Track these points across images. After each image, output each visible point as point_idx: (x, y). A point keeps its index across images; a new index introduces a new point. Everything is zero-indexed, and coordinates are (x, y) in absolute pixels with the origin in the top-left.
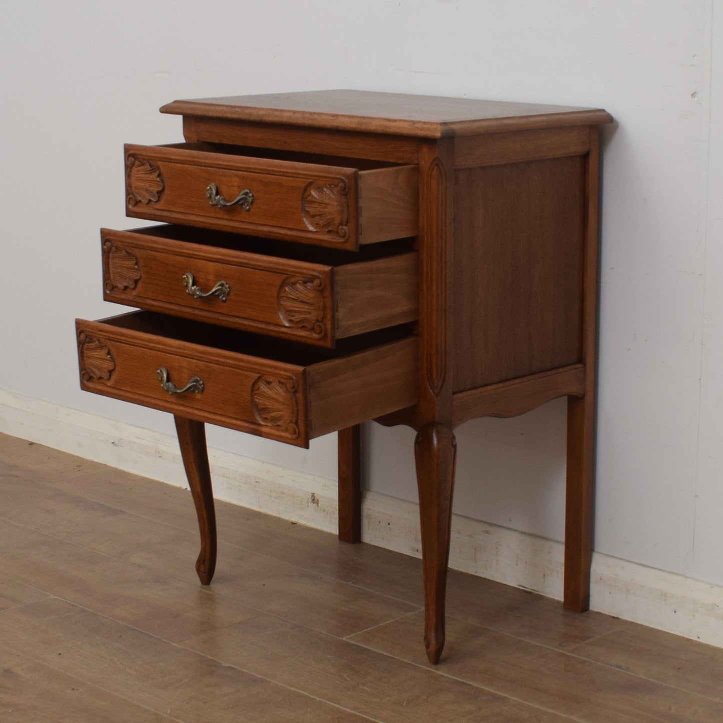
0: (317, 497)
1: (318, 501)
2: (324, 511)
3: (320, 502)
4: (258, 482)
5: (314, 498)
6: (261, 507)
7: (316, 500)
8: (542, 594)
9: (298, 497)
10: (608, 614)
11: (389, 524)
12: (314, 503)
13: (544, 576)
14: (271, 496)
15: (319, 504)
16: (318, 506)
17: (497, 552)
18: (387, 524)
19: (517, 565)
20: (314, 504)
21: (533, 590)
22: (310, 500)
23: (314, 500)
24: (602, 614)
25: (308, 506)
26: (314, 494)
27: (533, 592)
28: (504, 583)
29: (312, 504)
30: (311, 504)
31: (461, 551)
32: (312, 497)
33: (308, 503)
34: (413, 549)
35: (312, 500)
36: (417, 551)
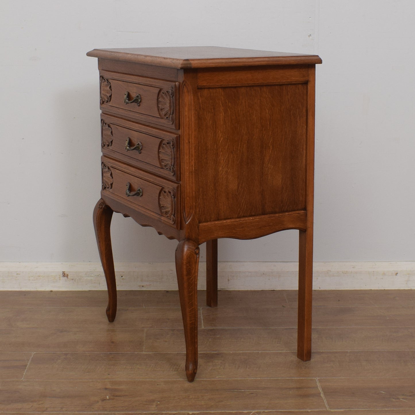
1: (68, 275)
2: (72, 279)
4: (19, 274)
6: (21, 288)
7: (66, 275)
8: (227, 290)
9: (51, 276)
10: (268, 290)
11: (122, 277)
12: (64, 277)
13: (229, 280)
14: (29, 280)
15: (68, 277)
16: (68, 278)
18: (121, 276)
20: (65, 277)
22: (62, 276)
24: (265, 290)
25: (60, 280)
26: (64, 272)
27: (221, 290)
28: (203, 290)
30: (62, 278)
31: (173, 280)
32: (63, 274)
33: (60, 277)
34: (140, 286)
35: (63, 275)
36: (143, 286)
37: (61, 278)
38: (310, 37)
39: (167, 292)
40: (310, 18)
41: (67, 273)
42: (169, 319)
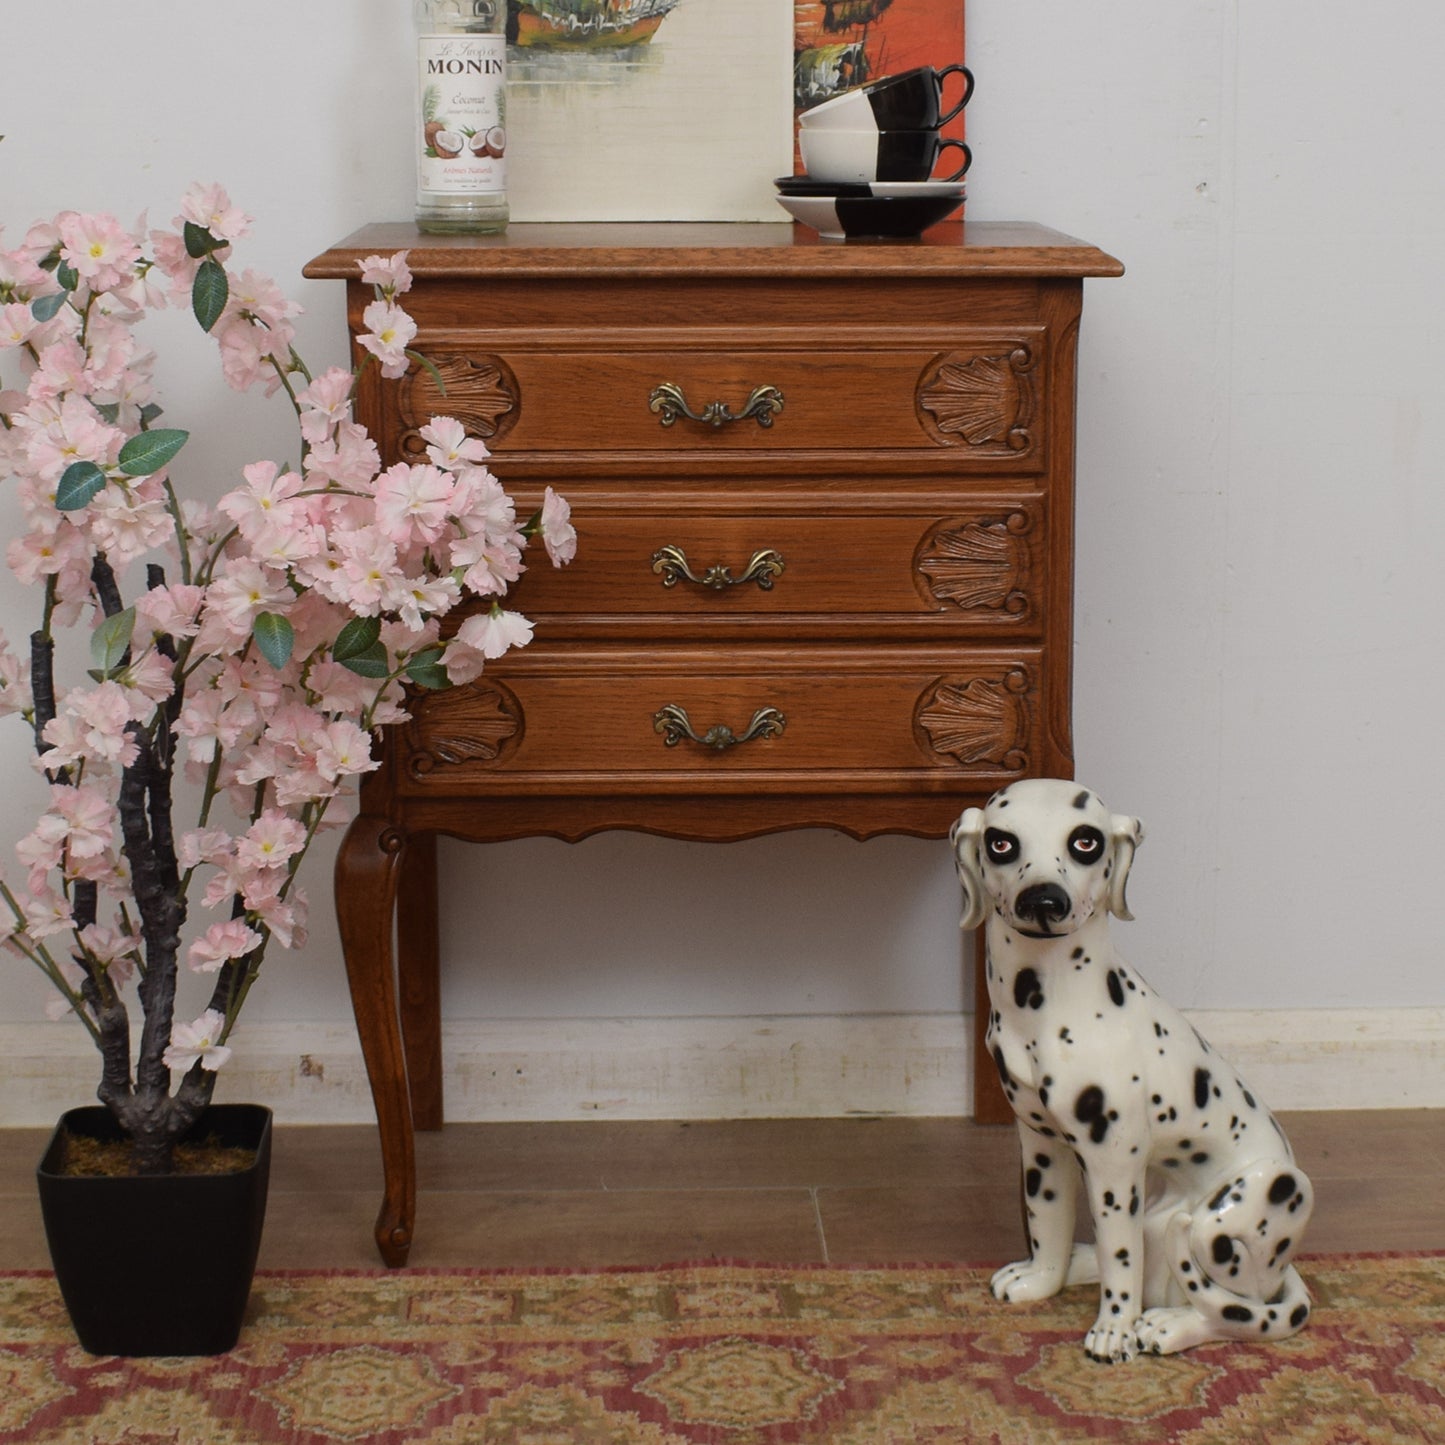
0: (316, 1061)
1: (321, 1069)
2: (339, 1084)
3: (326, 1068)
5: (310, 1066)
7: (314, 1067)
8: (904, 1115)
9: (261, 1072)
11: (519, 1072)
12: (309, 1075)
13: (908, 1081)
15: (325, 1076)
16: (322, 1079)
17: (795, 1064)
18: (514, 1072)
19: (843, 1075)
20: (312, 1078)
21: (883, 1112)
22: (298, 1071)
23: (309, 1067)
25: (292, 1085)
26: (308, 1056)
27: (882, 1115)
28: (813, 1115)
29: (305, 1079)
30: (301, 1080)
31: (706, 1082)
32: (302, 1064)
33: (292, 1078)
34: (584, 1106)
35: (304, 1070)
36: (596, 1107)
37: (298, 1080)
38: (1201, 191)
39: (686, 1125)
40: (1204, 124)
41: (320, 1063)
42: (699, 1237)
